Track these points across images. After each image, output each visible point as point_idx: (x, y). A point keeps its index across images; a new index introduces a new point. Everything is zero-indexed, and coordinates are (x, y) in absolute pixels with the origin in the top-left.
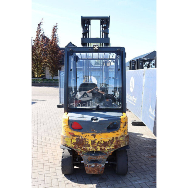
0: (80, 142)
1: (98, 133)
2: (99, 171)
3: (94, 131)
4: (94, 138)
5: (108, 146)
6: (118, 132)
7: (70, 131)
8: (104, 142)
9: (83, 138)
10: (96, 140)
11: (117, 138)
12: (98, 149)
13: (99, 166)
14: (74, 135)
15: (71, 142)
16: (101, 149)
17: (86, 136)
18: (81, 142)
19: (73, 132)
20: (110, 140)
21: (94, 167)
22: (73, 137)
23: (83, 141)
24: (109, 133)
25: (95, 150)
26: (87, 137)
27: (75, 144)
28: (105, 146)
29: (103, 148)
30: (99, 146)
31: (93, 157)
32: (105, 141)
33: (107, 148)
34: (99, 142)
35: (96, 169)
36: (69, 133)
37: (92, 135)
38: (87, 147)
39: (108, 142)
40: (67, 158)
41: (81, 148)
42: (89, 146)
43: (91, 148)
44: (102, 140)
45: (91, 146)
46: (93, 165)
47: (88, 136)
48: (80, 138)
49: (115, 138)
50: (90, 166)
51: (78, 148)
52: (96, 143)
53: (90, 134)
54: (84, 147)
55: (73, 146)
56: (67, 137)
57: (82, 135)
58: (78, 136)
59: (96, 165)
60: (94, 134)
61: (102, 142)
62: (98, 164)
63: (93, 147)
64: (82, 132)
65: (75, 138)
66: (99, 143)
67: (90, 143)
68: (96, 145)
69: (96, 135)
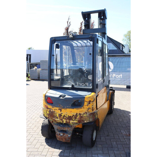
0: (52, 114)
1: (64, 108)
2: (66, 140)
3: (61, 106)
4: (61, 112)
5: (72, 120)
6: (81, 109)
8: (68, 116)
9: (53, 111)
10: (62, 114)
11: (80, 114)
12: (64, 121)
13: (66, 136)
14: (48, 108)
15: (46, 113)
16: (66, 122)
17: (55, 109)
19: (47, 105)
20: (73, 115)
21: (62, 136)
22: (47, 109)
23: (53, 114)
24: (73, 109)
25: (61, 122)
26: (56, 111)
27: (48, 115)
28: (70, 120)
29: (68, 121)
30: (65, 119)
31: (61, 128)
32: (70, 116)
33: (71, 122)
34: (64, 115)
35: (64, 138)
36: (45, 106)
37: (59, 109)
38: (56, 118)
39: (72, 116)
40: (45, 125)
42: (57, 118)
43: (59, 120)
44: (67, 115)
45: (59, 118)
46: (62, 134)
47: (57, 109)
48: (52, 111)
49: (78, 114)
51: (51, 118)
52: (62, 116)
53: (58, 108)
54: (54, 119)
56: (44, 109)
57: (52, 108)
58: (50, 109)
59: (64, 134)
60: (60, 108)
61: (66, 116)
62: (65, 134)
63: (60, 119)
64: (53, 106)
66: (65, 117)
67: (58, 115)
68: (62, 118)
69: (62, 110)
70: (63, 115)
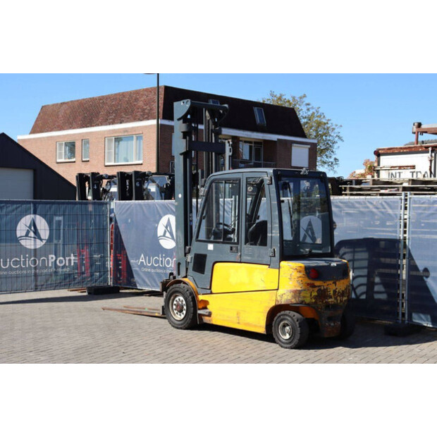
1: (339, 280)
2: (337, 331)
3: (334, 277)
4: (335, 286)
5: (344, 296)
7: (309, 281)
9: (325, 288)
12: (338, 300)
13: (336, 325)
14: (315, 287)
15: (311, 295)
17: (328, 285)
18: (323, 294)
19: (312, 282)
22: (314, 289)
23: (325, 292)
24: (344, 279)
25: (336, 302)
26: (330, 287)
27: (315, 297)
29: (341, 299)
30: (339, 296)
32: (343, 290)
35: (335, 329)
36: (308, 284)
37: (333, 283)
38: (328, 299)
41: (322, 302)
42: (331, 297)
43: (333, 300)
44: (341, 289)
45: (333, 297)
46: (332, 324)
47: (330, 284)
48: (322, 288)
50: (330, 325)
51: (320, 302)
52: (337, 293)
53: (331, 282)
54: (326, 300)
55: (314, 301)
56: (304, 290)
57: (323, 284)
58: (319, 286)
59: (334, 323)
60: (335, 281)
61: (341, 291)
64: (323, 280)
65: (316, 289)
66: (339, 293)
67: (332, 292)
68: (337, 296)
69: (337, 283)
70: (337, 290)
